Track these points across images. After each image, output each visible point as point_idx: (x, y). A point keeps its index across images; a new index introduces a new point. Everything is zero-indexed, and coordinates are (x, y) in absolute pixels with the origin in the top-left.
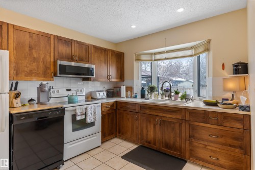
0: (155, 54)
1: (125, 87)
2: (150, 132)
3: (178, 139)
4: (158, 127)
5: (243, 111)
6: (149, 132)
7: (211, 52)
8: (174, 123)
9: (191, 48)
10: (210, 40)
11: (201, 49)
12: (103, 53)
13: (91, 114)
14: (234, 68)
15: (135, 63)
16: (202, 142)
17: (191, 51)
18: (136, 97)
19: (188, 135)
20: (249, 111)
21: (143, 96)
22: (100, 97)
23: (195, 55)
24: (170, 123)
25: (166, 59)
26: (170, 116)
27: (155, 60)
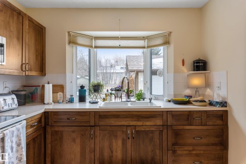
0: (97, 38)
1: (51, 85)
2: (117, 152)
3: (158, 151)
4: (129, 142)
5: (222, 107)
6: (114, 153)
7: (172, 46)
8: (152, 132)
9: (143, 38)
10: (171, 33)
11: (159, 41)
12: (15, 18)
13: (12, 148)
14: (196, 64)
15: (68, 48)
16: (186, 148)
17: (143, 41)
18: (71, 101)
19: (170, 144)
20: (226, 107)
21: (82, 99)
22: (6, 108)
23: (148, 47)
24: (146, 132)
25: (120, 47)
26: (148, 123)
27: (96, 47)
